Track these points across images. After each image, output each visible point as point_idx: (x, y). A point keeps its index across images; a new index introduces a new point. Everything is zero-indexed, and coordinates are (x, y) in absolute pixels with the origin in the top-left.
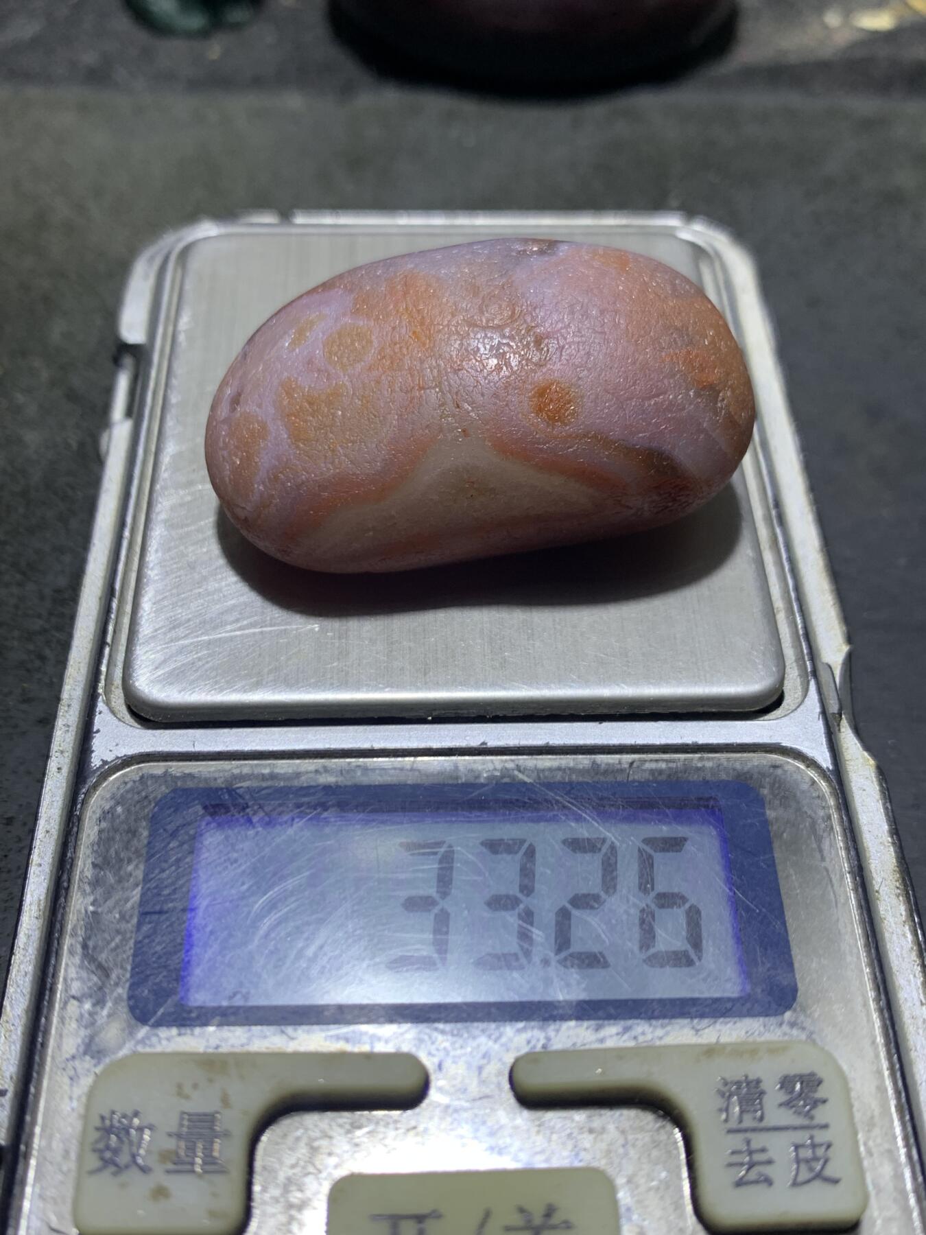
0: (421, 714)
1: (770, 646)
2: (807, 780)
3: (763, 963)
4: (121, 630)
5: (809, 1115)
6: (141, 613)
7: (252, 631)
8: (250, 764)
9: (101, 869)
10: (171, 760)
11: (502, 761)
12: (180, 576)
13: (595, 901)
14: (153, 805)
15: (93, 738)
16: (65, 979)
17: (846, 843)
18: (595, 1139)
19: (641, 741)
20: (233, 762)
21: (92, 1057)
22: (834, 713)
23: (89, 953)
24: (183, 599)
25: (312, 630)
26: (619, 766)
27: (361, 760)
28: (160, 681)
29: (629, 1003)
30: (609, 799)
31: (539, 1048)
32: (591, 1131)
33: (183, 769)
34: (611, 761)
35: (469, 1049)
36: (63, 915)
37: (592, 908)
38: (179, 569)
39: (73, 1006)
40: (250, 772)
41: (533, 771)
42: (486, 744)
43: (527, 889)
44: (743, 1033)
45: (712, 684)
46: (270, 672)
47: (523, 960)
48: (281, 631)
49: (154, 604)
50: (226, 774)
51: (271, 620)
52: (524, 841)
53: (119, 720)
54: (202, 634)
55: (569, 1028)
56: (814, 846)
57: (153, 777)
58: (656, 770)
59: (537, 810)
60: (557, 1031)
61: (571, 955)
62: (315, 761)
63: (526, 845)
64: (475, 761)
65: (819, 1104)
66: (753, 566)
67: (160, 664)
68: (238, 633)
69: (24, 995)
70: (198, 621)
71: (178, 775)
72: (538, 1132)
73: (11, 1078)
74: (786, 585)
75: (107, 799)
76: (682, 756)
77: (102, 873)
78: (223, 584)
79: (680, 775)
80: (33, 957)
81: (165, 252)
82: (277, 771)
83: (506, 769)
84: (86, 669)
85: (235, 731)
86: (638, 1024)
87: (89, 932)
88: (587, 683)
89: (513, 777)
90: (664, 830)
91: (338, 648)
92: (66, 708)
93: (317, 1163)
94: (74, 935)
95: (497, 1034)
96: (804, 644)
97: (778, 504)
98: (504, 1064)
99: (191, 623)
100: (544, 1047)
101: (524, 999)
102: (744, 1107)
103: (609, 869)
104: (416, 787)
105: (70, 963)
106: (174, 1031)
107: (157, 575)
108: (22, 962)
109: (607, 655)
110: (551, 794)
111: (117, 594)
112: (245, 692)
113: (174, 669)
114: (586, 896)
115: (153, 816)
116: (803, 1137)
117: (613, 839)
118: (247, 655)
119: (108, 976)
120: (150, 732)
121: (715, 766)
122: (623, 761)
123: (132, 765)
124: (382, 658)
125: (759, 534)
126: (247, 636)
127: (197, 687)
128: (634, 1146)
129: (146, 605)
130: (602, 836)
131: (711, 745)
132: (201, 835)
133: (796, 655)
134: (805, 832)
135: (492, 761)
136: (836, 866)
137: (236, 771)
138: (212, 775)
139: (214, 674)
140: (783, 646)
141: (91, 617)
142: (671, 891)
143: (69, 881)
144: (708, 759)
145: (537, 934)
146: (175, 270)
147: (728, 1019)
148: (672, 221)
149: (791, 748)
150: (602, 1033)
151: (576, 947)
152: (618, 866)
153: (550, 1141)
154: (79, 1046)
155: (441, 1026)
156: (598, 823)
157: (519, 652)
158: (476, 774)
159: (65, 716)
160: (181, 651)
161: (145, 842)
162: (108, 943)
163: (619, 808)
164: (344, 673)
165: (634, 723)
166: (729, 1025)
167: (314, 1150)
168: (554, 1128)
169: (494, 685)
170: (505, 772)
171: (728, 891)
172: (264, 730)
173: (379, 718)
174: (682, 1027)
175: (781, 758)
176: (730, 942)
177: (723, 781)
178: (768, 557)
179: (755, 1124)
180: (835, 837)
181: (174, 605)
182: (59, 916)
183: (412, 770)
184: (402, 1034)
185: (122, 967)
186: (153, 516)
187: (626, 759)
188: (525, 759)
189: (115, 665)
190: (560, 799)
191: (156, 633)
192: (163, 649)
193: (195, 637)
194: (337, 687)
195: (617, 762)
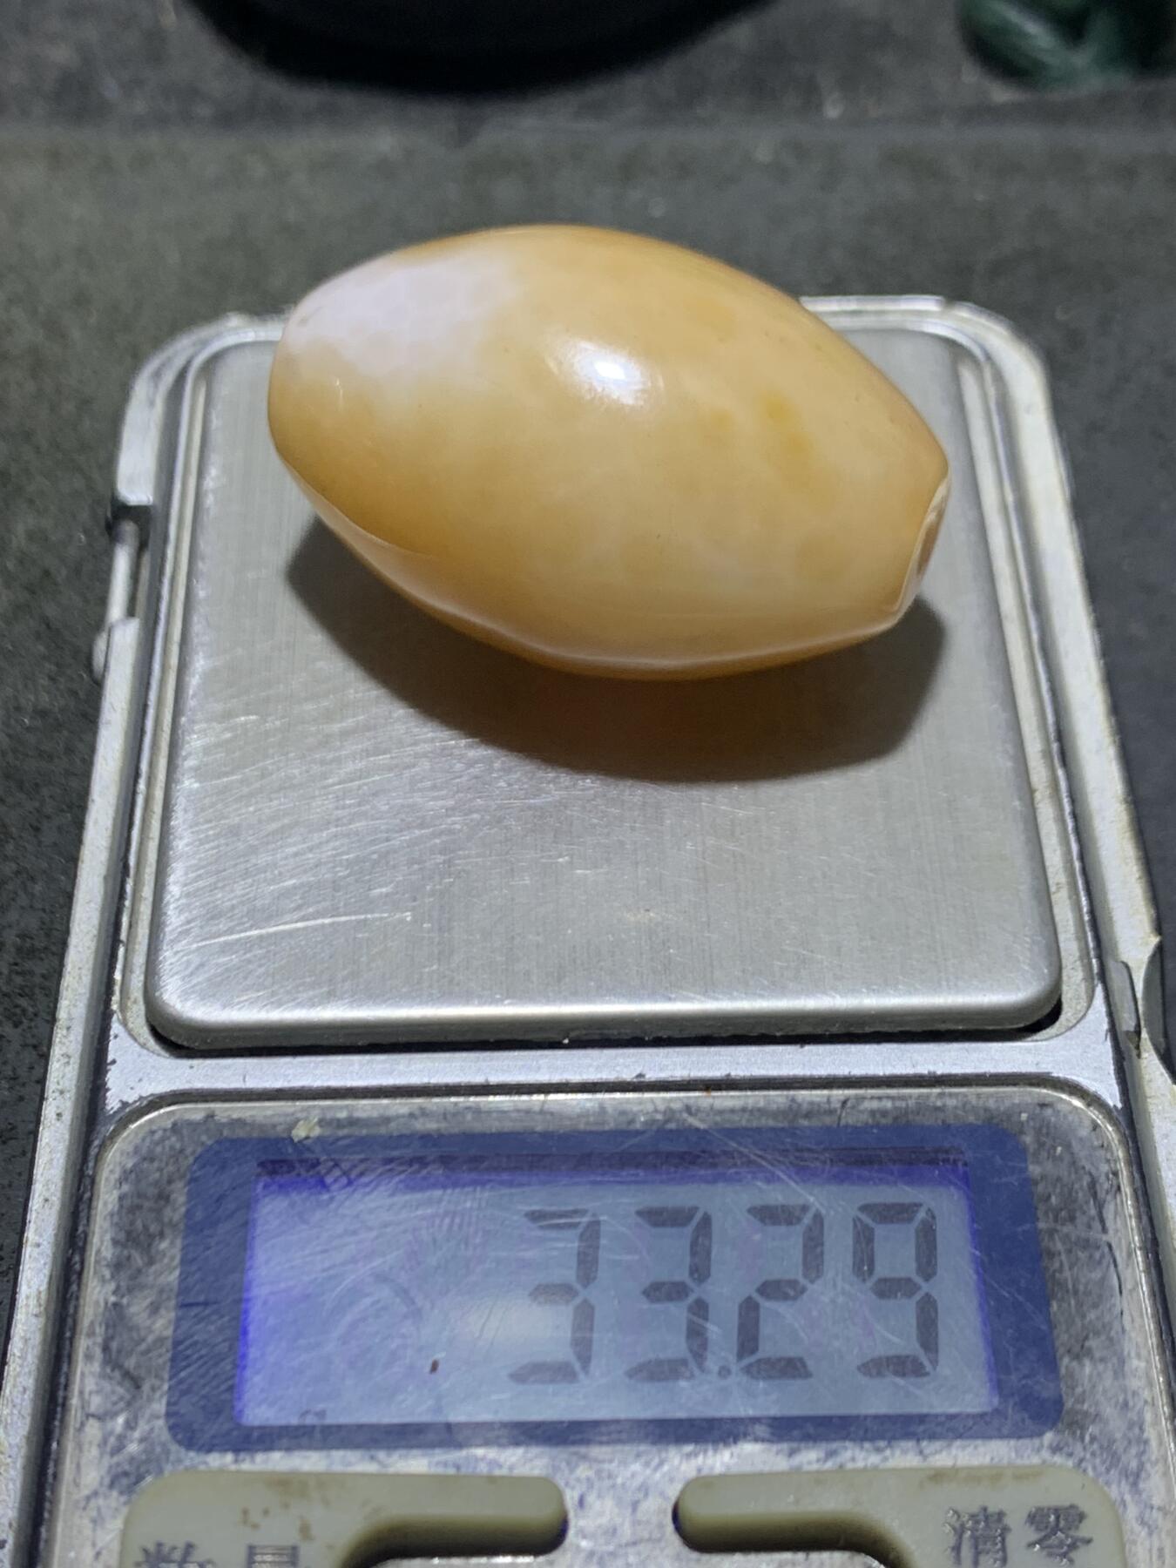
0: (554, 1036)
1: (1039, 938)
2: (1087, 1123)
3: (1017, 1369)
4: (137, 923)
5: (1064, 1558)
6: (167, 898)
8: (320, 1106)
9: (124, 1246)
10: (213, 1101)
11: (664, 1099)
12: (218, 846)
13: (792, 1287)
14: (191, 1159)
15: (107, 1072)
16: (81, 1393)
17: (1137, 1208)
19: (858, 1071)
20: (298, 1103)
21: (121, 1493)
22: (1127, 1033)
23: (112, 1359)
24: (224, 879)
25: (402, 921)
26: (827, 1106)
27: (472, 1099)
28: (194, 994)
29: (834, 1420)
30: (812, 1150)
33: (231, 1112)
34: (818, 1099)
35: (619, 1480)
36: (76, 1308)
37: (786, 1297)
38: (217, 836)
39: (93, 1430)
41: (707, 1114)
42: (643, 1076)
43: (700, 1271)
44: (987, 1457)
45: (958, 991)
46: (344, 981)
47: (693, 1365)
48: (358, 922)
49: (185, 885)
50: (288, 1119)
51: (345, 905)
52: (696, 1209)
53: (142, 1047)
54: (251, 928)
56: (1093, 1212)
57: (190, 1123)
58: (878, 1110)
59: (714, 1165)
61: (759, 1361)
62: (409, 1101)
63: (698, 1216)
64: (628, 1101)
65: (1079, 1544)
66: (1021, 826)
67: (197, 969)
68: (300, 925)
69: (23, 1417)
70: (245, 909)
71: (224, 1120)
73: (10, 1525)
74: (1068, 851)
75: (128, 1154)
76: (915, 1091)
77: (126, 1253)
78: (278, 856)
79: (911, 1117)
80: (34, 1367)
81: (179, 363)
82: (357, 1114)
83: (671, 1109)
84: (89, 977)
85: (299, 1060)
86: (846, 1448)
87: (110, 1331)
88: (783, 991)
89: (681, 1122)
90: (888, 1194)
91: (439, 943)
92: (65, 1032)
94: (91, 1334)
95: (656, 1461)
96: (1090, 935)
97: (1062, 736)
98: (666, 1498)
99: (236, 911)
101: (694, 1415)
102: (981, 1547)
103: (813, 1244)
104: (546, 1135)
105: (87, 1371)
106: (229, 1457)
107: (187, 845)
108: (18, 1375)
109: (812, 952)
110: (734, 1145)
111: (132, 872)
112: (313, 1005)
113: (214, 976)
114: (779, 1282)
117: (817, 1204)
118: (314, 956)
119: (138, 1387)
120: (185, 1063)
121: (960, 1105)
122: (832, 1099)
123: (161, 1107)
124: (499, 959)
126: (315, 929)
127: (247, 1000)
129: (174, 889)
130: (801, 1202)
131: (956, 1075)
132: (257, 1201)
133: (1080, 950)
134: (1080, 1194)
135: (652, 1100)
136: (1123, 1241)
137: (301, 1115)
138: (269, 1121)
139: (270, 980)
140: (1062, 937)
141: (92, 905)
142: (895, 1274)
143: (82, 1262)
144: (951, 1095)
145: (713, 1330)
146: (197, 388)
147: (967, 1442)
148: (927, 304)
149: (1065, 1080)
150: (798, 1458)
151: (766, 1350)
152: (826, 1240)
154: (102, 1478)
155: (583, 1450)
156: (796, 1183)
157: (688, 950)
158: (630, 1117)
159: (64, 1044)
160: (222, 951)
161: (183, 1210)
162: (138, 1343)
163: (826, 1163)
164: (447, 979)
165: (848, 1046)
166: (970, 1449)
169: (653, 996)
170: (670, 1114)
172: (339, 1058)
173: (495, 1041)
174: (904, 1452)
175: (1050, 1092)
177: (971, 1124)
178: (1046, 812)
180: (1122, 1201)
181: (213, 888)
182: (71, 1311)
183: (542, 1112)
184: (532, 1459)
185: (157, 1376)
186: (179, 761)
187: (837, 1095)
188: (699, 1097)
189: (132, 972)
190: (745, 1151)
191: (188, 927)
192: (198, 949)
193: (242, 931)
194: (438, 998)
195: (825, 1100)
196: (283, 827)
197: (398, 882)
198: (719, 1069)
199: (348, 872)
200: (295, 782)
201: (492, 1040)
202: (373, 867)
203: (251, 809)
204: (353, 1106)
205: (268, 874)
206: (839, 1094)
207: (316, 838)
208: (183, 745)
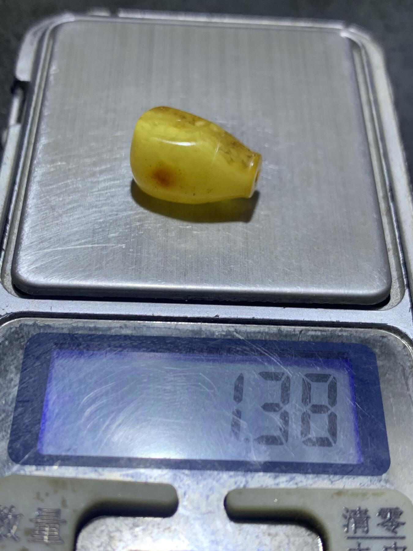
0: (182, 298)
1: (384, 269)
2: (401, 345)
3: (371, 446)
4: (11, 243)
5: (394, 531)
6: (23, 233)
7: (87, 246)
8: (83, 321)
10: (37, 317)
11: (227, 326)
12: (46, 213)
13: (277, 406)
14: (26, 341)
18: (272, 540)
19: (307, 319)
20: (73, 320)
24: (48, 226)
25: (121, 247)
26: (293, 333)
27: (146, 322)
28: (33, 272)
29: (294, 464)
30: (287, 350)
31: (242, 486)
32: (269, 535)
33: (44, 322)
34: (290, 330)
35: (201, 486)
37: (275, 411)
38: (46, 209)
40: (83, 326)
41: (244, 333)
42: (218, 316)
44: (358, 484)
45: (350, 289)
46: (96, 269)
47: (234, 438)
48: (103, 247)
49: (31, 228)
50: (69, 326)
51: (98, 240)
53: (9, 292)
54: (58, 246)
55: (259, 477)
56: (404, 382)
57: (27, 325)
58: (315, 336)
59: (246, 355)
60: (253, 478)
61: (262, 437)
62: (120, 321)
64: (211, 326)
65: (400, 525)
66: (376, 223)
67: (34, 262)
68: (78, 247)
70: (56, 239)
71: (41, 325)
72: (239, 534)
74: (395, 235)
76: (330, 329)
78: (71, 219)
79: (328, 339)
81: (43, 30)
82: (98, 326)
83: (229, 331)
85: (74, 302)
86: (298, 477)
88: (278, 285)
89: (233, 336)
90: (318, 370)
91: (136, 258)
93: (113, 545)
95: (218, 477)
96: (403, 269)
97: (392, 189)
98: (221, 495)
99: (52, 240)
100: (245, 486)
101: (234, 459)
102: (357, 525)
103: (285, 389)
104: (177, 338)
106: (34, 468)
107: (32, 212)
109: (290, 269)
110: (254, 346)
111: (10, 222)
112: (81, 280)
113: (42, 265)
114: (272, 404)
115: (26, 348)
116: (391, 543)
117: (288, 372)
118: (84, 260)
120: (26, 300)
121: (349, 335)
122: (296, 330)
123: (16, 318)
124: (160, 265)
125: (380, 206)
126: (85, 249)
127: (54, 276)
128: (294, 544)
129: (27, 228)
130: (282, 371)
131: (348, 323)
132: (53, 359)
133: (398, 275)
135: (221, 326)
137: (75, 325)
138: (60, 326)
140: (391, 269)
142: (320, 404)
144: (345, 331)
145: (243, 424)
146: (49, 40)
147: (350, 476)
148: (338, 26)
149: (393, 327)
150: (278, 480)
152: (291, 388)
153: (246, 539)
155: (187, 472)
156: (280, 363)
157: (239, 266)
158: (212, 333)
160: (45, 255)
161: (21, 362)
163: (293, 356)
164: (138, 272)
165: (303, 309)
166: (351, 479)
167: (111, 538)
168: (248, 531)
169: (224, 283)
170: (229, 333)
171: (353, 404)
172: (92, 302)
173: (157, 299)
174: (324, 479)
175: (387, 332)
176: (353, 433)
177: (353, 343)
178: (385, 220)
179: (364, 535)
181: (43, 229)
183: (175, 329)
184: (164, 475)
185: (5, 431)
186: (32, 178)
187: (298, 329)
188: (240, 326)
189: (7, 262)
190: (259, 349)
191: (31, 245)
192: (35, 254)
193: (54, 248)
194: (135, 280)
195: (293, 330)
196: (73, 207)
197: (120, 232)
198: (249, 315)
199: (100, 226)
200: (80, 189)
201: (156, 298)
202: (110, 226)
203: (61, 199)
204: (96, 322)
205: (66, 225)
206: (298, 328)
207: (87, 212)
208: (34, 172)
